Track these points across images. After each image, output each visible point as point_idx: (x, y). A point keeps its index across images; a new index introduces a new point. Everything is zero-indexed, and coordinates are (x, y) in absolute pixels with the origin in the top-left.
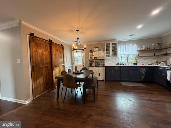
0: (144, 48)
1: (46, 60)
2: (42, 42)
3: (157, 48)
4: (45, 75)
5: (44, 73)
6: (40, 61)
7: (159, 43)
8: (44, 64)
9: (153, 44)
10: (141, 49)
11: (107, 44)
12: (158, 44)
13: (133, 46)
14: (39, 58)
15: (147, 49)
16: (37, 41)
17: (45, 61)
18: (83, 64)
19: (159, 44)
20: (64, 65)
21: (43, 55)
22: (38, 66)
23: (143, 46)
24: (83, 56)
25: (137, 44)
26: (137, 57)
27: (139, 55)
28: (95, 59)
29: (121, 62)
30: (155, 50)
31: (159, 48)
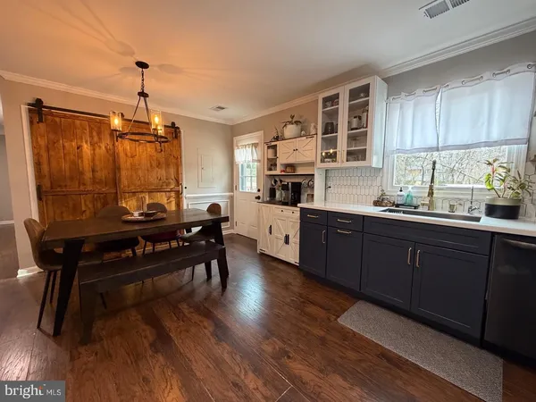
1: (93, 171)
2: (78, 122)
4: (88, 212)
5: (83, 209)
6: (68, 174)
8: (84, 184)
14: (65, 166)
16: (57, 119)
17: (88, 175)
18: (259, 190)
20: (177, 188)
21: (80, 156)
22: (60, 186)
24: (259, 161)
28: (283, 173)
29: (400, 193)
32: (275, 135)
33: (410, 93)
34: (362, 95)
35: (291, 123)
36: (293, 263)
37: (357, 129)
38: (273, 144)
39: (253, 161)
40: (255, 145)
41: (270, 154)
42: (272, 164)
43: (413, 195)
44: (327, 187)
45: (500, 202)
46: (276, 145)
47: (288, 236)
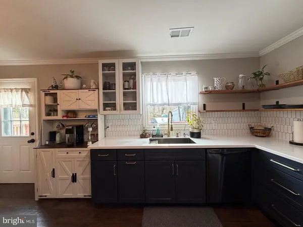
0: (217, 84)
3: (249, 88)
7: (256, 71)
9: (241, 75)
10: (210, 88)
11: (104, 65)
12: (253, 76)
13: (189, 77)
15: (224, 89)
18: (33, 134)
19: (258, 75)
23: (215, 79)
24: (31, 106)
25: (198, 73)
26: (199, 111)
27: (204, 105)
28: (65, 118)
29: (153, 129)
30: (245, 93)
31: (256, 88)
32: (53, 84)
33: (154, 74)
34: (129, 68)
35: (72, 77)
36: (82, 197)
37: (128, 89)
38: (51, 92)
39: (24, 105)
40: (27, 91)
41: (49, 100)
42: (52, 110)
43: (160, 129)
44: (106, 128)
45: (196, 131)
46: (56, 93)
47: (76, 174)
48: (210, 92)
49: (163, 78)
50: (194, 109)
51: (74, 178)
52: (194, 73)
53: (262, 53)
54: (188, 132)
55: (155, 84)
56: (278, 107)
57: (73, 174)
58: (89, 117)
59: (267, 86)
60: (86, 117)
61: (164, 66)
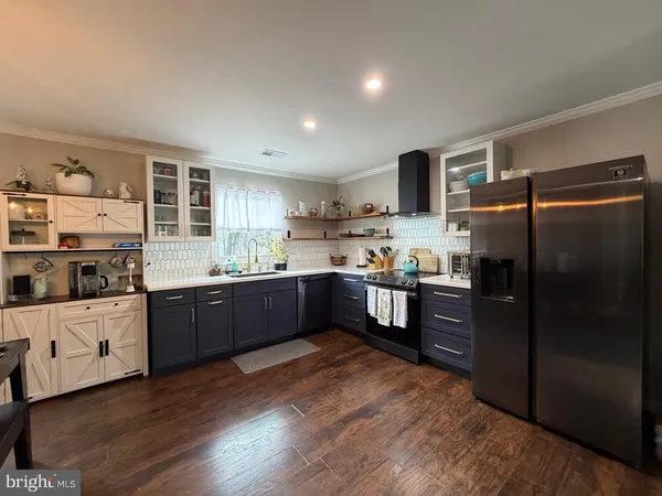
0: (303, 210)
3: (330, 217)
7: (335, 199)
9: (323, 203)
10: (297, 214)
12: (334, 202)
13: (272, 196)
15: (309, 215)
19: (336, 204)
23: (300, 203)
25: (282, 193)
26: (284, 239)
27: (289, 232)
29: (228, 262)
30: (326, 220)
31: (334, 217)
32: (22, 179)
33: (229, 187)
36: (119, 377)
37: (195, 205)
44: (145, 265)
45: (282, 262)
46: (45, 201)
47: (107, 341)
48: (297, 218)
49: (242, 194)
50: (279, 236)
51: (104, 349)
52: (278, 193)
53: (343, 181)
54: (271, 265)
55: (230, 200)
56: (350, 236)
57: (101, 343)
58: (121, 246)
59: (343, 217)
60: (114, 246)
61: (242, 178)
